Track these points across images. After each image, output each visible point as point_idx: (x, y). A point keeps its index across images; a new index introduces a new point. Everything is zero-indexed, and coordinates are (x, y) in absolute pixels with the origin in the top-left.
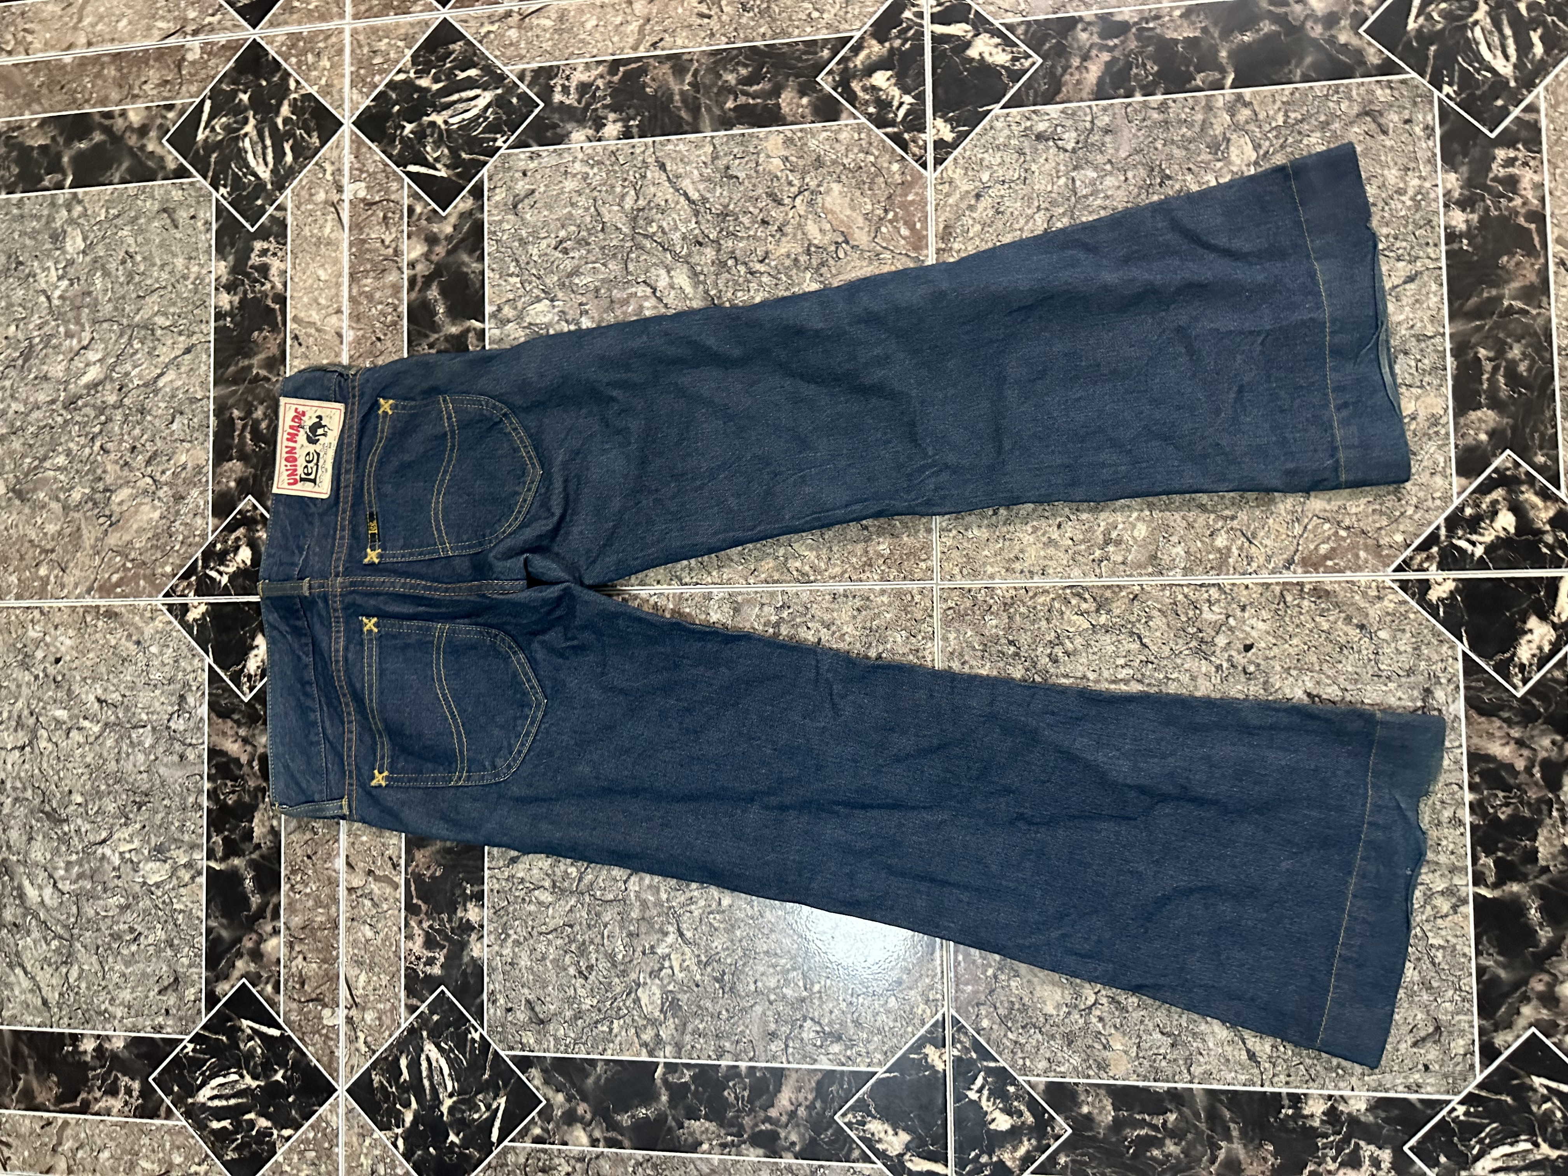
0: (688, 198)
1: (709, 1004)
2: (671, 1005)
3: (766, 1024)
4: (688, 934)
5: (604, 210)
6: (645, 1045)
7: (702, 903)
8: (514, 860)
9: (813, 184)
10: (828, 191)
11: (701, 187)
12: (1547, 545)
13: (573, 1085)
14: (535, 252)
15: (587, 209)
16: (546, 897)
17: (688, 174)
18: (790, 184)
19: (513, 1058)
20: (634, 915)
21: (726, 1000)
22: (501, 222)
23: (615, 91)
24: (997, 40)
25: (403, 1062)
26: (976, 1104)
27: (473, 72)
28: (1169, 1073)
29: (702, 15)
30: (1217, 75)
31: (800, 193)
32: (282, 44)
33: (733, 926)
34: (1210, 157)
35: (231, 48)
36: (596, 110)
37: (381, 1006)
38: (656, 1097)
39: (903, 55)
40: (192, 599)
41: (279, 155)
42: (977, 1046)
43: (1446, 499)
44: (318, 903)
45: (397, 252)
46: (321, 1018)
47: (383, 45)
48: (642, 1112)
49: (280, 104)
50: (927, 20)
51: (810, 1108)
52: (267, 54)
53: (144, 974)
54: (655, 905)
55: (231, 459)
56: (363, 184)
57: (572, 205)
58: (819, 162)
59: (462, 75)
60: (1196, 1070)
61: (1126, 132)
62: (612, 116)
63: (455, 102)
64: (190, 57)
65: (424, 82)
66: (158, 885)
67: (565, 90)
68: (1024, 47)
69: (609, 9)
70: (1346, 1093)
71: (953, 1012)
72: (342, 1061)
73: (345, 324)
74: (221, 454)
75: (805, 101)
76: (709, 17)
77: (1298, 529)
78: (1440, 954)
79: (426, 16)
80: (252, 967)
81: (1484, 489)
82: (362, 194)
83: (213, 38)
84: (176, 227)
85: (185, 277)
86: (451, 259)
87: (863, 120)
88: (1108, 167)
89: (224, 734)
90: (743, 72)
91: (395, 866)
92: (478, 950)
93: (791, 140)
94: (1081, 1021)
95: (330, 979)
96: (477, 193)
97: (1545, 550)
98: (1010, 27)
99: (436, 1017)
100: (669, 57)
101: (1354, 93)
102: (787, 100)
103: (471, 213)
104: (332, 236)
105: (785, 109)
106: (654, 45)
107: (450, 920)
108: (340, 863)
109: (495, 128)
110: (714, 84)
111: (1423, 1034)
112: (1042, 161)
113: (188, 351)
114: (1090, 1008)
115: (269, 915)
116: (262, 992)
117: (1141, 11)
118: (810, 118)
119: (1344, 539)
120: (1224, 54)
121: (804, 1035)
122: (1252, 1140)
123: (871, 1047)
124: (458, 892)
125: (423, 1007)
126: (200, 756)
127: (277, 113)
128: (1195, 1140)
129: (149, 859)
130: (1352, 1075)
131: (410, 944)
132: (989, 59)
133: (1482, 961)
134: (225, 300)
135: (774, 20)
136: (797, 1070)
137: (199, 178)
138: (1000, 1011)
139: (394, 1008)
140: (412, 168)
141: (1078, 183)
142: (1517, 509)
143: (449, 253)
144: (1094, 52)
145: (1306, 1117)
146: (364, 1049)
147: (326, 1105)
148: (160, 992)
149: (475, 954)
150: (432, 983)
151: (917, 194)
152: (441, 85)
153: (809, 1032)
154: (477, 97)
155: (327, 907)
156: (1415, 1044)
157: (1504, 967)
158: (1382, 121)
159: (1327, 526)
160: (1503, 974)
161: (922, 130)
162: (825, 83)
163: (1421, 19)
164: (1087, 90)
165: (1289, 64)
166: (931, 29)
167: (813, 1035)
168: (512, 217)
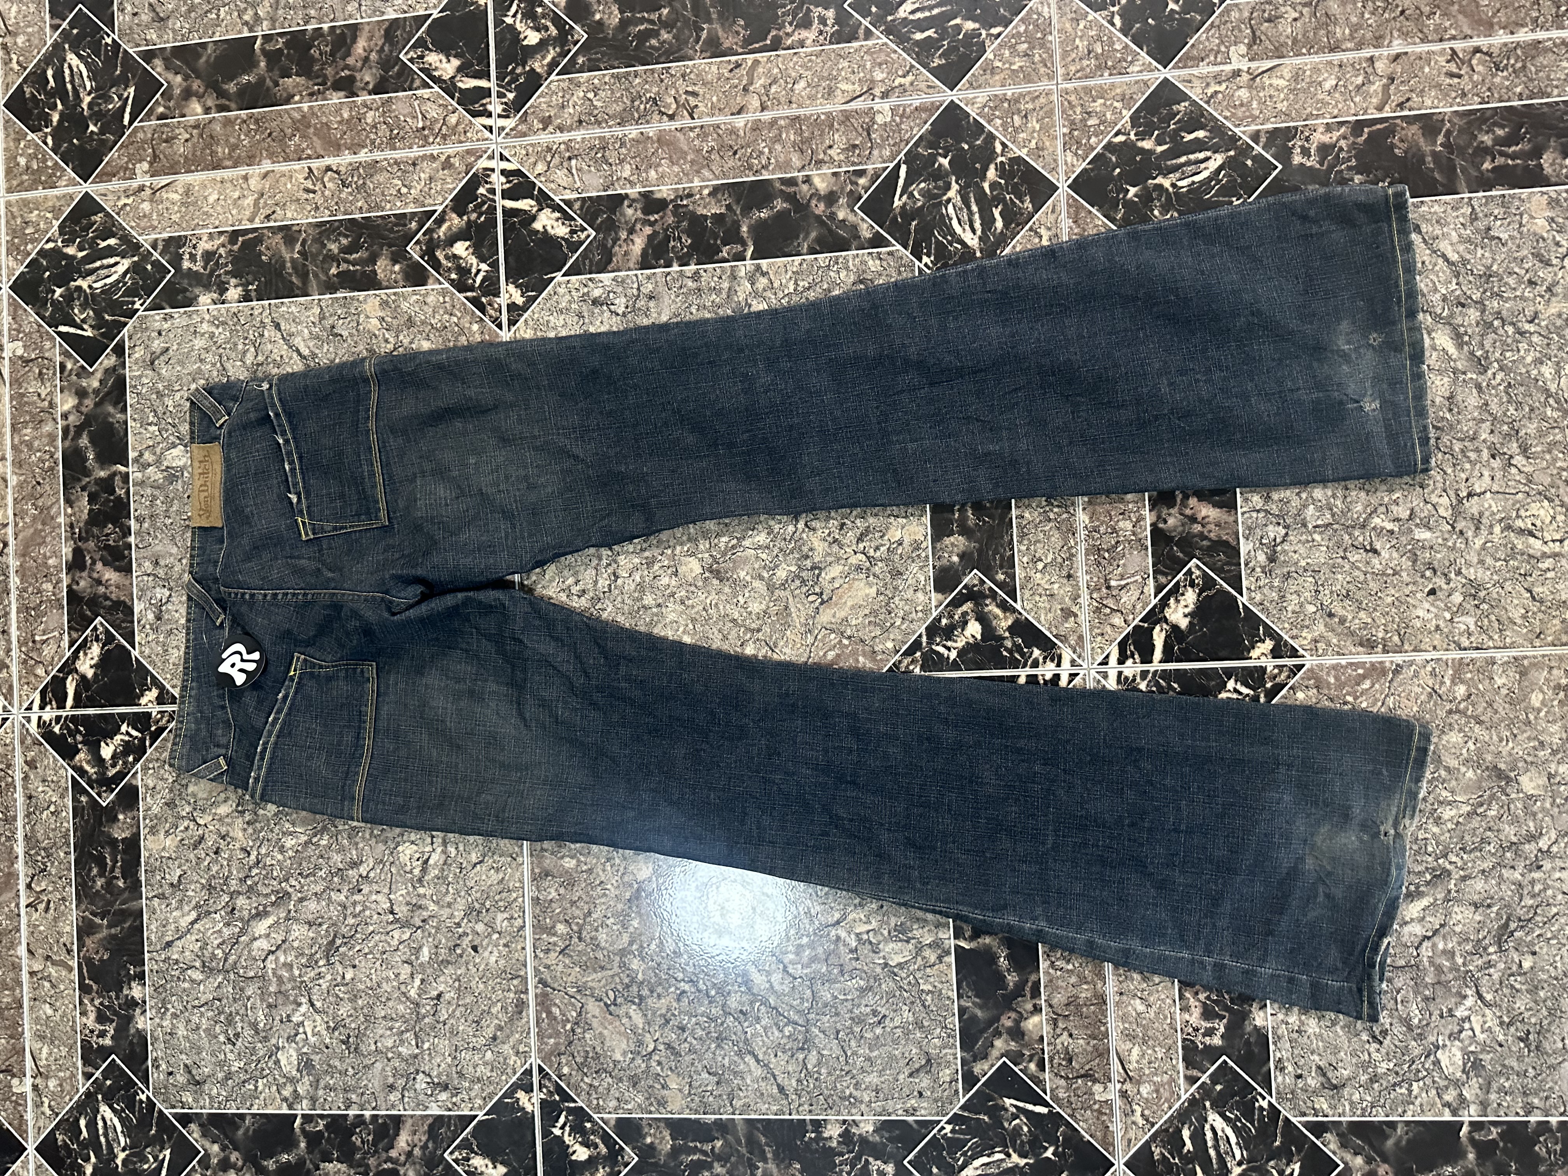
0: (300, 354)
1: (337, 1063)
2: (306, 1065)
3: (386, 1077)
4: (318, 1004)
5: (228, 366)
6: (285, 1100)
7: (329, 977)
8: (169, 944)
9: (405, 342)
10: (418, 349)
11: (311, 344)
12: (1007, 649)
13: (227, 1137)
14: (170, 403)
15: (214, 365)
16: (197, 975)
17: (300, 333)
18: (386, 342)
19: (175, 1115)
20: (272, 989)
21: (351, 1059)
22: (140, 377)
23: (236, 259)
24: (557, 215)
25: (82, 1123)
26: (560, 1139)
27: (112, 241)
28: (716, 1107)
29: (307, 191)
30: (740, 248)
31: (394, 350)
33: (355, 996)
36: (220, 275)
37: (62, 1074)
38: (296, 1145)
39: (479, 227)
42: (559, 1090)
43: (926, 611)
44: (4, 986)
45: (52, 405)
46: (11, 1087)
47: (33, 216)
48: (285, 1158)
50: (498, 197)
51: (424, 1147)
54: (289, 980)
56: (20, 343)
57: (201, 361)
58: (409, 324)
59: (103, 244)
60: (737, 1103)
61: (666, 298)
62: (233, 281)
63: (98, 269)
65: (71, 251)
67: (193, 258)
68: (580, 221)
69: (229, 185)
70: (857, 1118)
71: (539, 1061)
72: (30, 1124)
73: (9, 470)
75: (397, 268)
76: (314, 192)
77: (810, 639)
78: (929, 998)
79: (71, 190)
81: (956, 603)
82: (20, 352)
86: (99, 410)
87: (447, 285)
90: (344, 241)
91: (69, 951)
92: (142, 1022)
93: (386, 303)
94: (643, 1065)
95: (17, 1053)
96: (119, 350)
97: (1005, 653)
98: (568, 203)
99: (108, 1082)
100: (281, 228)
101: (850, 263)
102: (383, 267)
103: (114, 369)
105: (381, 275)
106: (268, 217)
107: (117, 998)
108: (22, 950)
109: (132, 292)
110: (319, 253)
111: (917, 1066)
112: (596, 322)
114: (650, 1054)
117: (677, 189)
118: (401, 283)
119: (847, 647)
120: (745, 229)
121: (417, 1086)
122: (783, 1161)
123: (473, 1094)
124: (123, 973)
125: (98, 1074)
128: (738, 1162)
130: (862, 1102)
131: (84, 1020)
132: (552, 232)
133: (963, 1003)
135: (369, 195)
136: (412, 1116)
138: (578, 1059)
139: (73, 1076)
140: (63, 329)
142: (982, 619)
143: (97, 405)
144: (638, 226)
145: (826, 1139)
146: (48, 1112)
147: (18, 1163)
149: (140, 1026)
150: (104, 1052)
152: (84, 253)
153: (421, 1083)
154: (116, 264)
155: (12, 989)
156: (911, 1075)
157: (981, 1007)
159: (833, 636)
160: (979, 1013)
161: (497, 294)
162: (414, 251)
163: (905, 197)
164: (634, 260)
165: (798, 238)
166: (502, 203)
167: (424, 1086)
168: (150, 372)
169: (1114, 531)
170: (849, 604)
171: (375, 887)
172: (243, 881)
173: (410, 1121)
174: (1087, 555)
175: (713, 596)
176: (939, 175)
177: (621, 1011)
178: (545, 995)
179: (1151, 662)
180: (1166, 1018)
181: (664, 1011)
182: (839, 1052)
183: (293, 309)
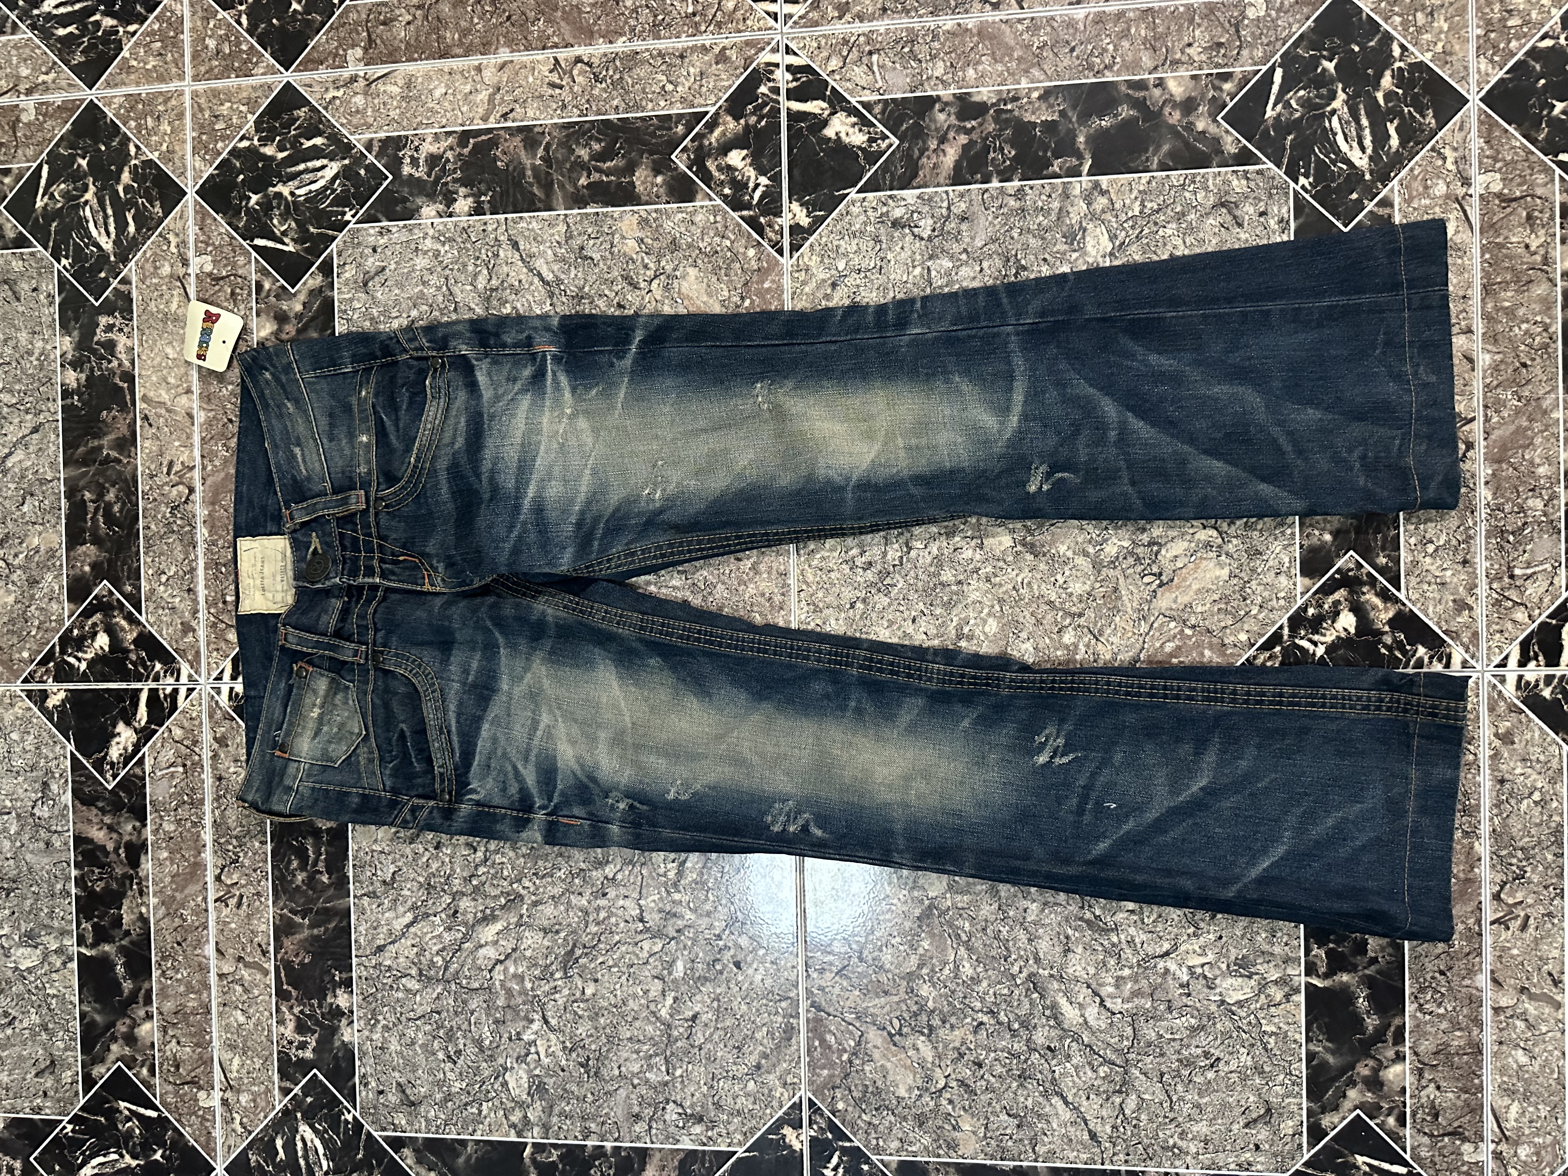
0: (542, 279)
1: (574, 1088)
2: (538, 1088)
3: (631, 1106)
4: (553, 1022)
5: (456, 290)
6: (513, 1126)
7: (566, 992)
8: (380, 949)
9: (669, 268)
10: (684, 277)
11: (556, 268)
12: (1385, 646)
13: (445, 1164)
15: (439, 288)
16: (413, 985)
17: (542, 254)
18: (646, 267)
19: (386, 1139)
20: (500, 1002)
21: (591, 1084)
22: (351, 300)
23: (466, 164)
24: (854, 119)
25: (279, 1143)
27: (318, 141)
28: (1015, 1152)
29: (553, 85)
30: (1075, 161)
31: (656, 277)
32: (121, 106)
33: (597, 1014)
34: (1066, 247)
35: (67, 109)
36: (447, 183)
37: (255, 1088)
38: (525, 1175)
39: (759, 133)
40: (50, 685)
41: (121, 225)
42: (832, 1127)
43: (1290, 599)
44: (190, 989)
45: (246, 331)
46: (197, 1100)
47: (225, 109)
49: (120, 171)
50: (782, 98)
52: (106, 116)
53: (20, 1057)
54: (520, 993)
55: (84, 543)
56: (209, 258)
57: (424, 283)
58: (674, 246)
59: (307, 144)
60: (1041, 1149)
61: (982, 220)
62: (462, 191)
63: (301, 173)
64: (25, 118)
65: (269, 150)
66: (29, 970)
67: (414, 162)
68: (881, 127)
69: (458, 77)
70: (1182, 1171)
71: (810, 1095)
72: (219, 1142)
73: (195, 405)
74: (74, 538)
75: (659, 179)
76: (561, 87)
77: (1144, 627)
78: (1272, 1040)
79: (269, 79)
80: (127, 1051)
81: (1327, 590)
82: (208, 268)
83: (48, 97)
84: (18, 300)
85: (30, 353)
87: (719, 202)
88: (964, 257)
89: (89, 821)
90: (596, 147)
91: (264, 953)
92: (349, 1034)
93: (646, 221)
94: (932, 1104)
95: (205, 1063)
96: (327, 269)
97: (1383, 651)
98: (867, 106)
99: (309, 1100)
100: (520, 129)
101: (1210, 183)
102: (642, 178)
103: (320, 290)
104: (179, 312)
105: (640, 188)
106: (505, 116)
107: (320, 1006)
108: (210, 950)
109: (342, 201)
110: (567, 159)
111: (1254, 1115)
112: (898, 249)
113: (35, 430)
114: (940, 1091)
115: (141, 1000)
116: (137, 1075)
117: (1000, 92)
118: (664, 199)
119: (1190, 637)
120: (1081, 139)
121: (667, 1117)
123: (731, 1128)
124: (327, 979)
125: (297, 1090)
126: (66, 844)
127: (118, 180)
129: (20, 945)
130: (1187, 1153)
131: (282, 1029)
132: (846, 140)
133: (1312, 1047)
134: (72, 377)
135: (627, 92)
136: (660, 1150)
137: (40, 248)
138: (855, 1094)
139: (268, 1091)
140: (260, 242)
141: (933, 273)
142: (1358, 609)
143: (299, 331)
144: (951, 134)
146: (240, 1130)
148: (37, 1075)
149: (346, 1039)
150: (304, 1066)
151: (773, 281)
152: (285, 154)
153: (672, 1114)
154: (323, 167)
155: (198, 992)
156: (1247, 1125)
157: (1333, 1053)
158: (1238, 213)
159: (1173, 624)
160: (1331, 1059)
161: (778, 213)
162: (680, 161)
163: (1279, 107)
164: (944, 174)
165: (1146, 151)
166: (787, 105)
167: (675, 1117)
168: (363, 296)
169: (1522, 510)
170: (1195, 587)
171: (623, 891)
172: (468, 880)
173: (658, 1156)
174: (1488, 537)
175: (1026, 575)
176: (1322, 81)
177: (908, 1043)
178: (818, 1021)
179: (1558, 665)
180: (1552, 1072)
181: (957, 1044)
182: (1163, 1097)
183: (534, 225)
